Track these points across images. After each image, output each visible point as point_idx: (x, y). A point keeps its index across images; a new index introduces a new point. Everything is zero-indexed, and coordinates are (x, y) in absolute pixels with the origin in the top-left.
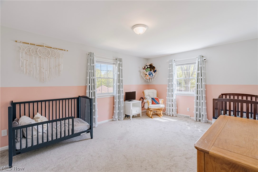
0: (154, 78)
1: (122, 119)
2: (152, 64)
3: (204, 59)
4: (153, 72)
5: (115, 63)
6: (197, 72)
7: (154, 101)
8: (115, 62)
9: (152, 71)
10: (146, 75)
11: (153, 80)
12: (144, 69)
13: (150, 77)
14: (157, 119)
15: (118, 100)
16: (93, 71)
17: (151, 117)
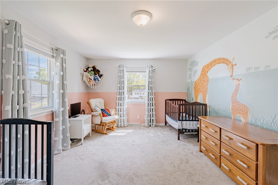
0: (100, 85)
1: (69, 147)
2: (96, 67)
3: (154, 69)
4: (98, 77)
5: (55, 55)
6: (148, 80)
7: (105, 113)
8: (55, 53)
9: (97, 75)
10: (91, 79)
11: (98, 87)
12: (86, 71)
13: (95, 83)
14: (112, 134)
15: (61, 118)
16: (20, 63)
17: (106, 134)
